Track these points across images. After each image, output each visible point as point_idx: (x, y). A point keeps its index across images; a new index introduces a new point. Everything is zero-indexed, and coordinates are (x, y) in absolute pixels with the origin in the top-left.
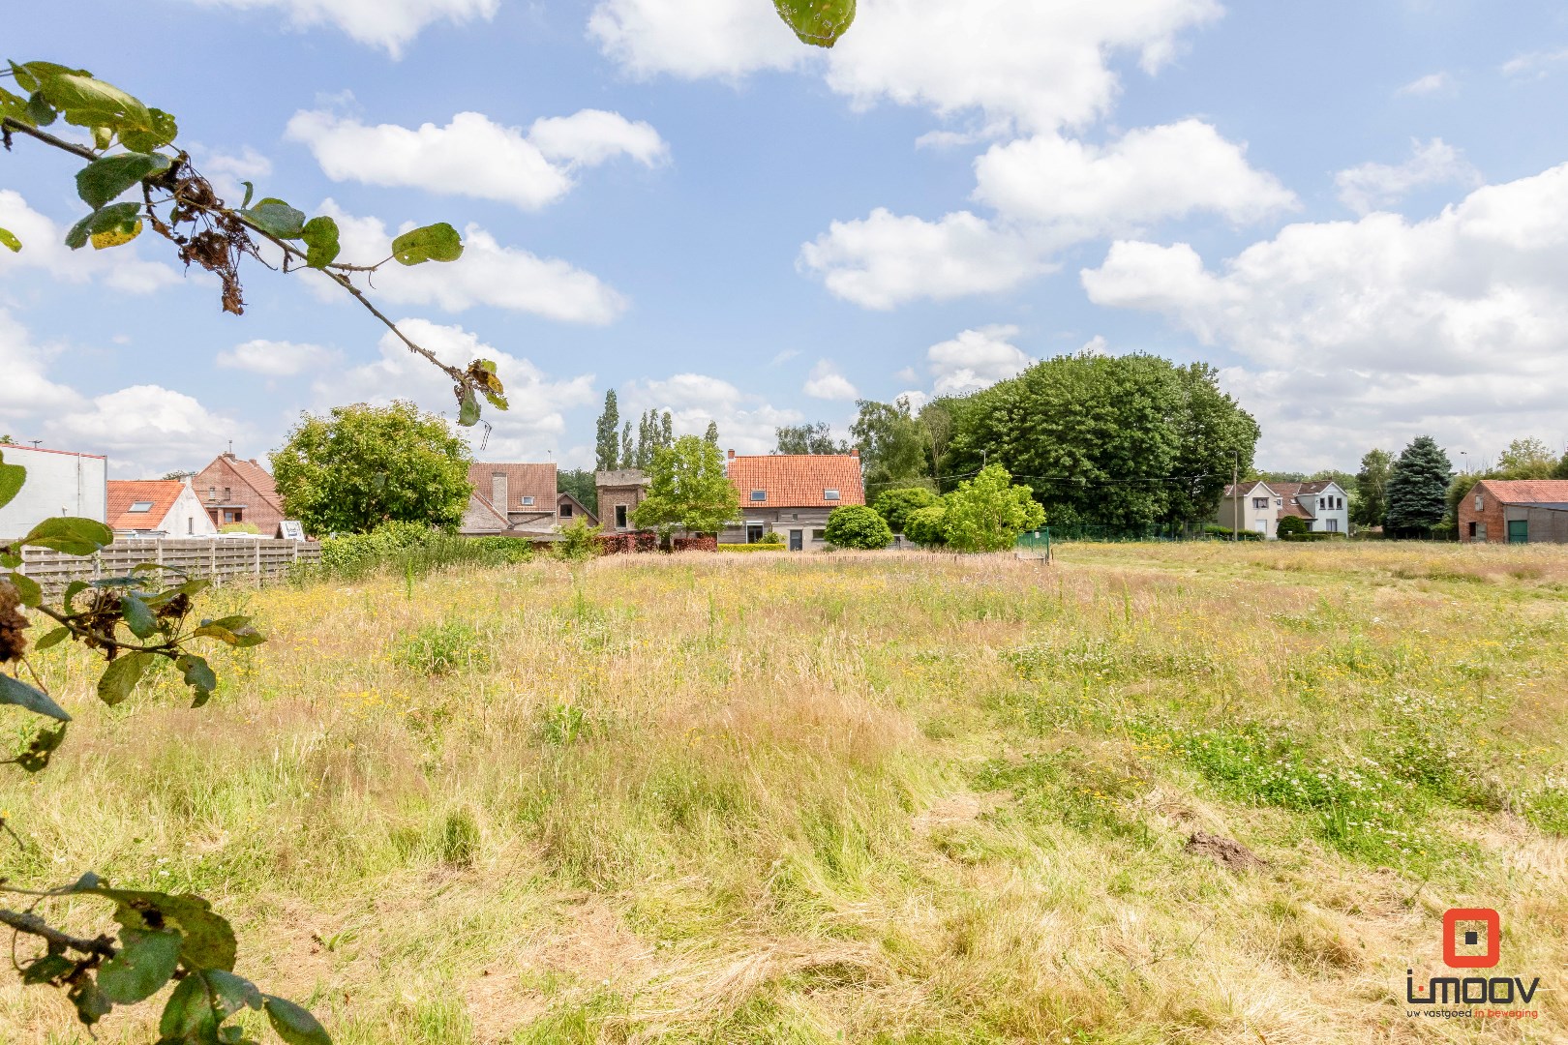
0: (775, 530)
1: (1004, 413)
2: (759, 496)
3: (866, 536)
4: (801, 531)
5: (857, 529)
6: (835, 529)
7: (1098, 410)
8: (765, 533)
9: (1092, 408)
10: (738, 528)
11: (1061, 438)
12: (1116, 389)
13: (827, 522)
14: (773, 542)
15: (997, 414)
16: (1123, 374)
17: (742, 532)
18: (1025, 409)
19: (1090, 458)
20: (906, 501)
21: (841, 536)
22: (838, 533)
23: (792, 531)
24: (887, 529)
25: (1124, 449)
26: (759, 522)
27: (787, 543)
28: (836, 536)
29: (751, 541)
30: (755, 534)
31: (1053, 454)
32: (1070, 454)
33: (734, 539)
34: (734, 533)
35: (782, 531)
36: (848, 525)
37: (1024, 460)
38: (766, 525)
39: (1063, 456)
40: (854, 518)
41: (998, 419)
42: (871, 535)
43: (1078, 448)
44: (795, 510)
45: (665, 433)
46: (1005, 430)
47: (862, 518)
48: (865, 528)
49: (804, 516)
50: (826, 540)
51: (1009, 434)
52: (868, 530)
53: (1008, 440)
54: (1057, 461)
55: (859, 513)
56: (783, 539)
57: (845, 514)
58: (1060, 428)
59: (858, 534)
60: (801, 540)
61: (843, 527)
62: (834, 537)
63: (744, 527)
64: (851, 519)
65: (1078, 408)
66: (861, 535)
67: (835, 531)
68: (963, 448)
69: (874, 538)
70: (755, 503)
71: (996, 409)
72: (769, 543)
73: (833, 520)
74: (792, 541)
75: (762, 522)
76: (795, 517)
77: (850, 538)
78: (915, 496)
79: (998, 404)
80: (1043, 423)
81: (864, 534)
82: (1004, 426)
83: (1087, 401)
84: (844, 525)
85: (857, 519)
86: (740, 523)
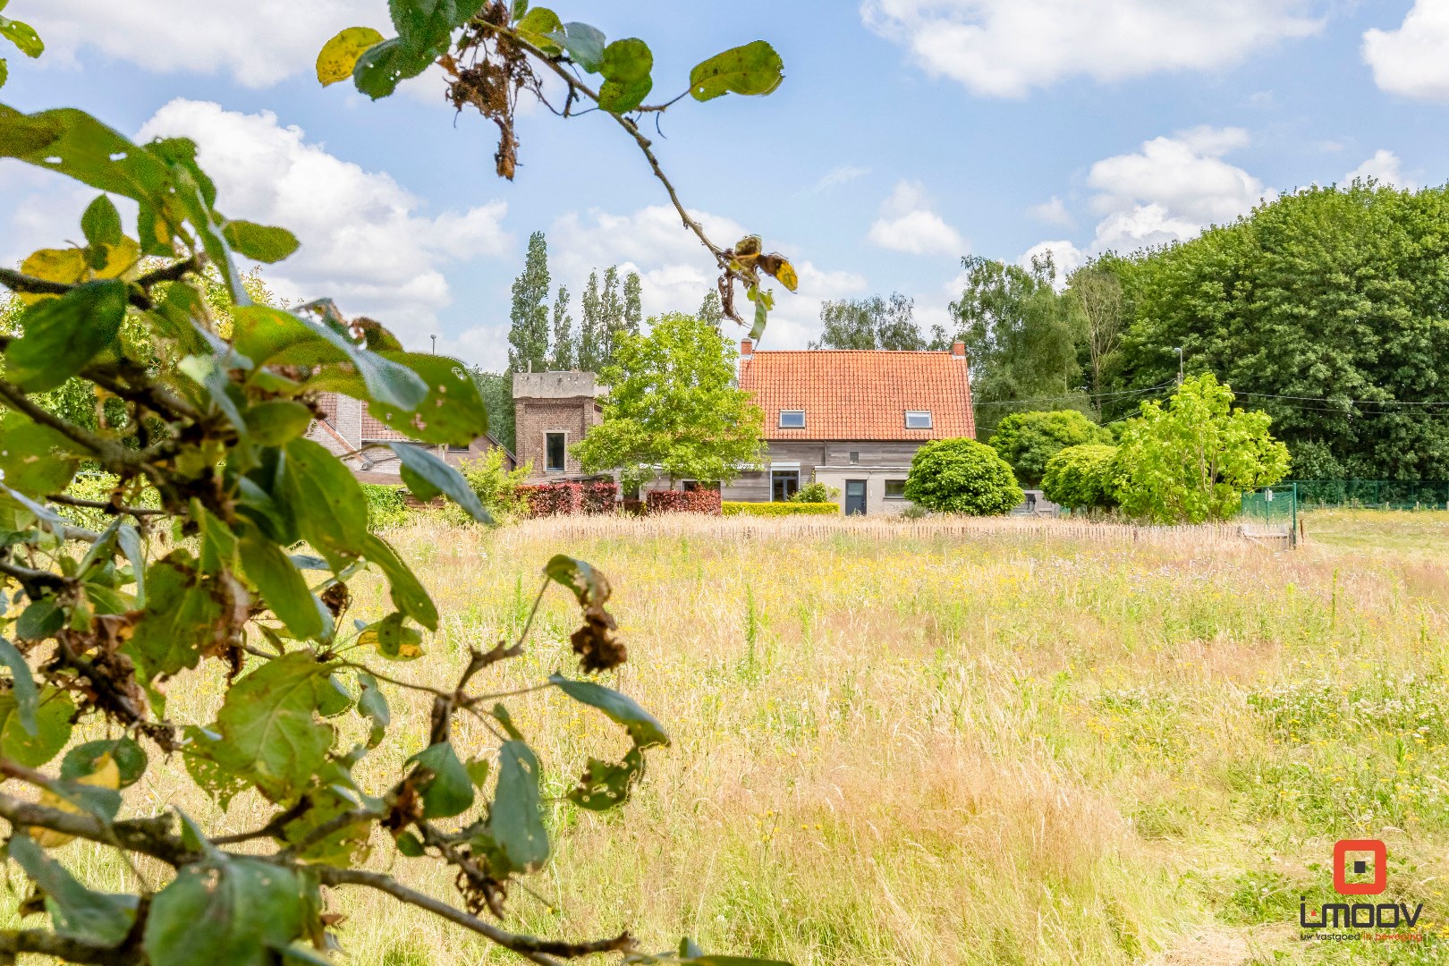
0: (821, 479)
1: (1219, 286)
2: (794, 419)
3: (977, 493)
4: (864, 482)
5: (962, 480)
6: (924, 479)
7: (1377, 283)
8: (804, 484)
9: (1368, 278)
10: (757, 474)
11: (1313, 330)
12: (1409, 247)
13: (910, 468)
14: (816, 499)
15: (1206, 287)
16: (1422, 221)
17: (762, 481)
18: (1253, 279)
19: (1360, 364)
20: (1045, 433)
21: (934, 492)
22: (930, 485)
23: (849, 482)
24: (1014, 481)
25: (1419, 349)
26: (792, 464)
27: (841, 502)
28: (926, 492)
29: (779, 497)
30: (785, 485)
31: (1298, 358)
32: (1327, 360)
33: (748, 493)
34: (749, 482)
35: (832, 481)
36: (946, 473)
37: (1249, 367)
38: (804, 469)
39: (1314, 362)
40: (957, 462)
41: (1206, 294)
42: (986, 490)
43: (1341, 348)
44: (854, 445)
45: (629, 308)
46: (1219, 315)
47: (970, 461)
48: (976, 478)
49: (870, 456)
50: (909, 498)
51: (1225, 322)
52: (980, 482)
53: (1223, 331)
54: (1304, 370)
55: (966, 452)
56: (834, 494)
57: (941, 453)
58: (1313, 313)
59: (963, 489)
60: (864, 497)
61: (938, 476)
62: (922, 492)
63: (768, 473)
64: (951, 462)
65: (1342, 279)
66: (968, 491)
67: (924, 483)
68: (1144, 344)
69: (990, 496)
70: (785, 431)
71: (1203, 277)
72: (809, 501)
73: (920, 462)
74: (849, 498)
75: (798, 464)
76: (854, 456)
77: (949, 496)
78: (1061, 425)
79: (1207, 270)
80: (1282, 302)
81: (974, 488)
82: (1216, 308)
83: (1358, 267)
84: (939, 472)
85: (962, 463)
86: (760, 467)
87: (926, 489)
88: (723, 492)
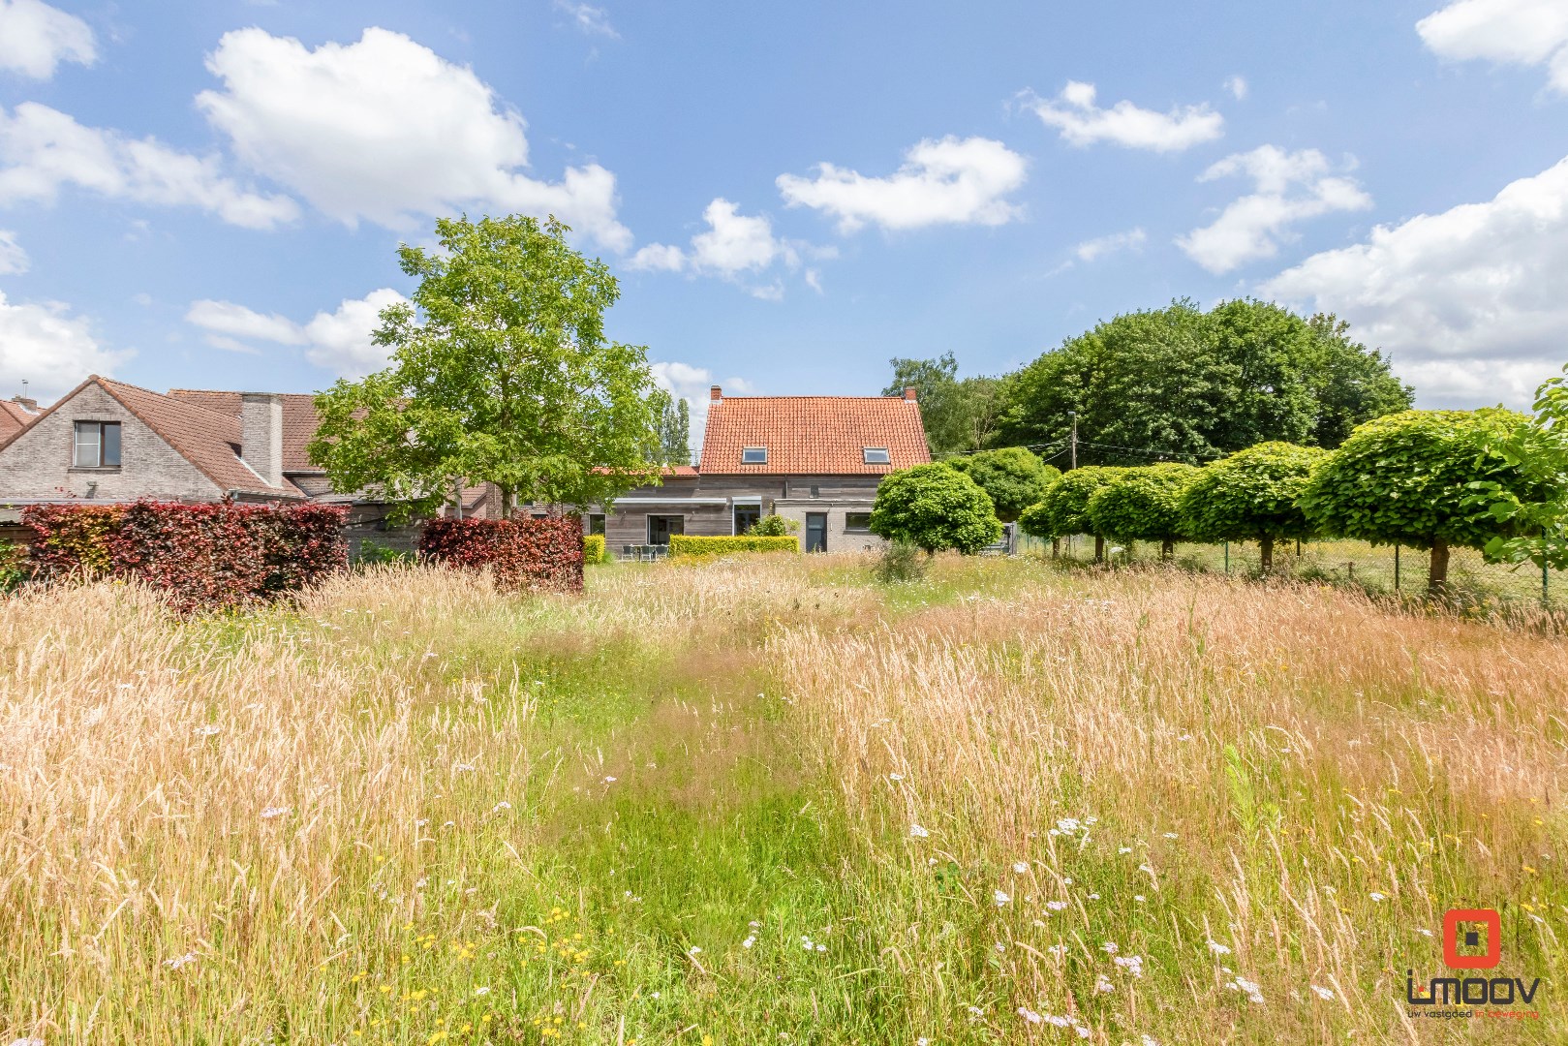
0: (781, 512)
1: (1077, 377)
2: (756, 457)
3: (955, 525)
4: (825, 515)
5: (939, 510)
6: (893, 509)
7: (1213, 368)
8: (764, 518)
9: (1205, 364)
10: (718, 508)
11: (1161, 404)
12: (1236, 341)
13: (876, 500)
14: (774, 533)
15: (1068, 379)
16: (1240, 322)
17: (725, 515)
18: (1105, 370)
19: (1199, 428)
21: (905, 524)
22: (901, 516)
23: (809, 515)
24: (992, 511)
25: (1249, 416)
26: (754, 498)
27: (800, 538)
28: (895, 524)
29: (740, 530)
30: (746, 518)
31: (1151, 425)
32: (1175, 426)
33: (712, 527)
34: (712, 516)
35: (792, 516)
36: (921, 501)
37: (1108, 434)
38: (766, 502)
39: (1164, 428)
40: (933, 489)
41: (1068, 384)
42: (967, 522)
43: (1185, 417)
44: (815, 479)
45: (682, 421)
46: (1077, 398)
47: (948, 489)
48: (955, 508)
49: (830, 490)
50: (875, 532)
51: (1083, 402)
52: (960, 512)
53: (1081, 407)
54: (1157, 432)
55: (941, 478)
56: (793, 528)
57: (914, 480)
58: (1159, 391)
59: (940, 520)
60: (824, 531)
61: (911, 505)
62: (891, 524)
63: (730, 507)
64: (926, 489)
65: (1185, 365)
66: (946, 522)
67: (893, 513)
68: (1019, 423)
69: (971, 528)
70: (747, 466)
71: (1065, 372)
72: (767, 534)
73: (888, 491)
74: (809, 531)
75: (760, 498)
76: (814, 490)
77: (924, 527)
78: (1012, 460)
79: (1068, 367)
80: (1133, 385)
81: (953, 519)
82: (1075, 393)
83: (1196, 356)
84: (912, 501)
85: (939, 489)
86: (723, 500)
87: (896, 520)
88: (686, 526)
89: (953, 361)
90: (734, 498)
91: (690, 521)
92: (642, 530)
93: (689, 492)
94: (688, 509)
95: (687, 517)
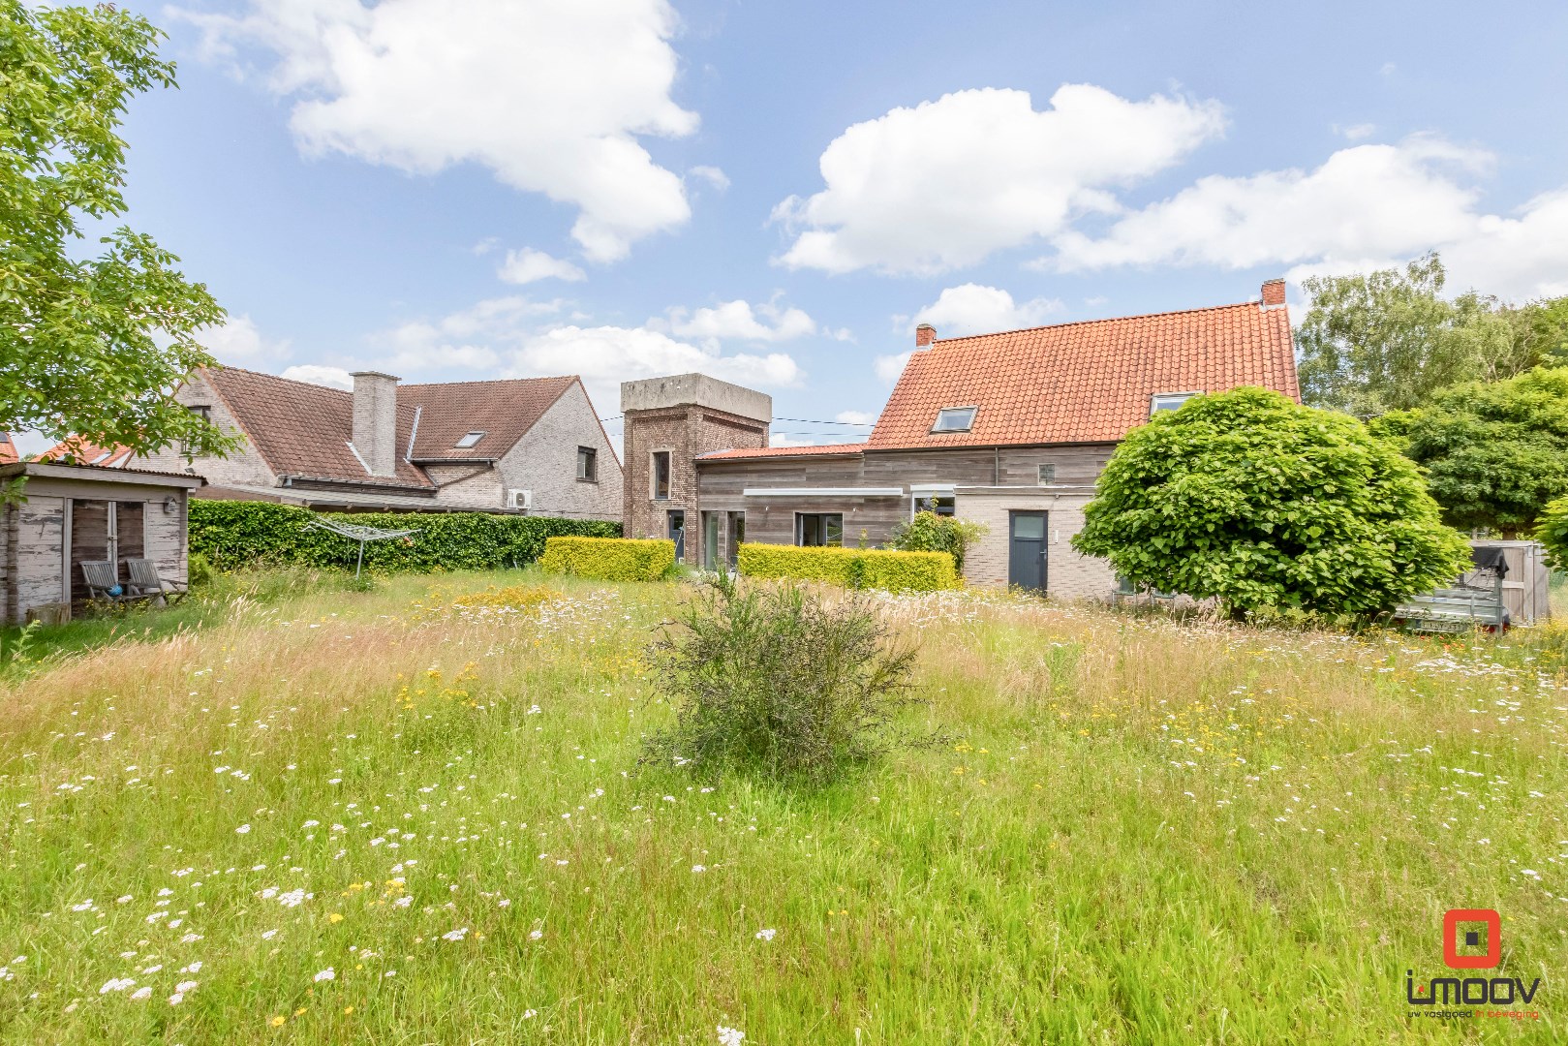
2: (959, 419)
3: (1291, 543)
4: (1044, 514)
10: (892, 503)
17: (900, 513)
23: (1014, 514)
26: (943, 487)
33: (880, 532)
34: (882, 515)
35: (990, 515)
40: (1220, 448)
42: (1327, 533)
44: (1046, 453)
49: (1075, 472)
55: (1257, 421)
59: (1236, 529)
60: (1041, 542)
63: (909, 502)
66: (1257, 536)
70: (942, 436)
74: (1015, 543)
75: (955, 487)
76: (1046, 473)
77: (1191, 547)
81: (1282, 526)
85: (1240, 450)
86: (897, 491)
88: (846, 530)
89: (1435, 265)
90: (913, 488)
91: (851, 523)
92: (789, 534)
93: (851, 479)
94: (848, 503)
95: (846, 516)
